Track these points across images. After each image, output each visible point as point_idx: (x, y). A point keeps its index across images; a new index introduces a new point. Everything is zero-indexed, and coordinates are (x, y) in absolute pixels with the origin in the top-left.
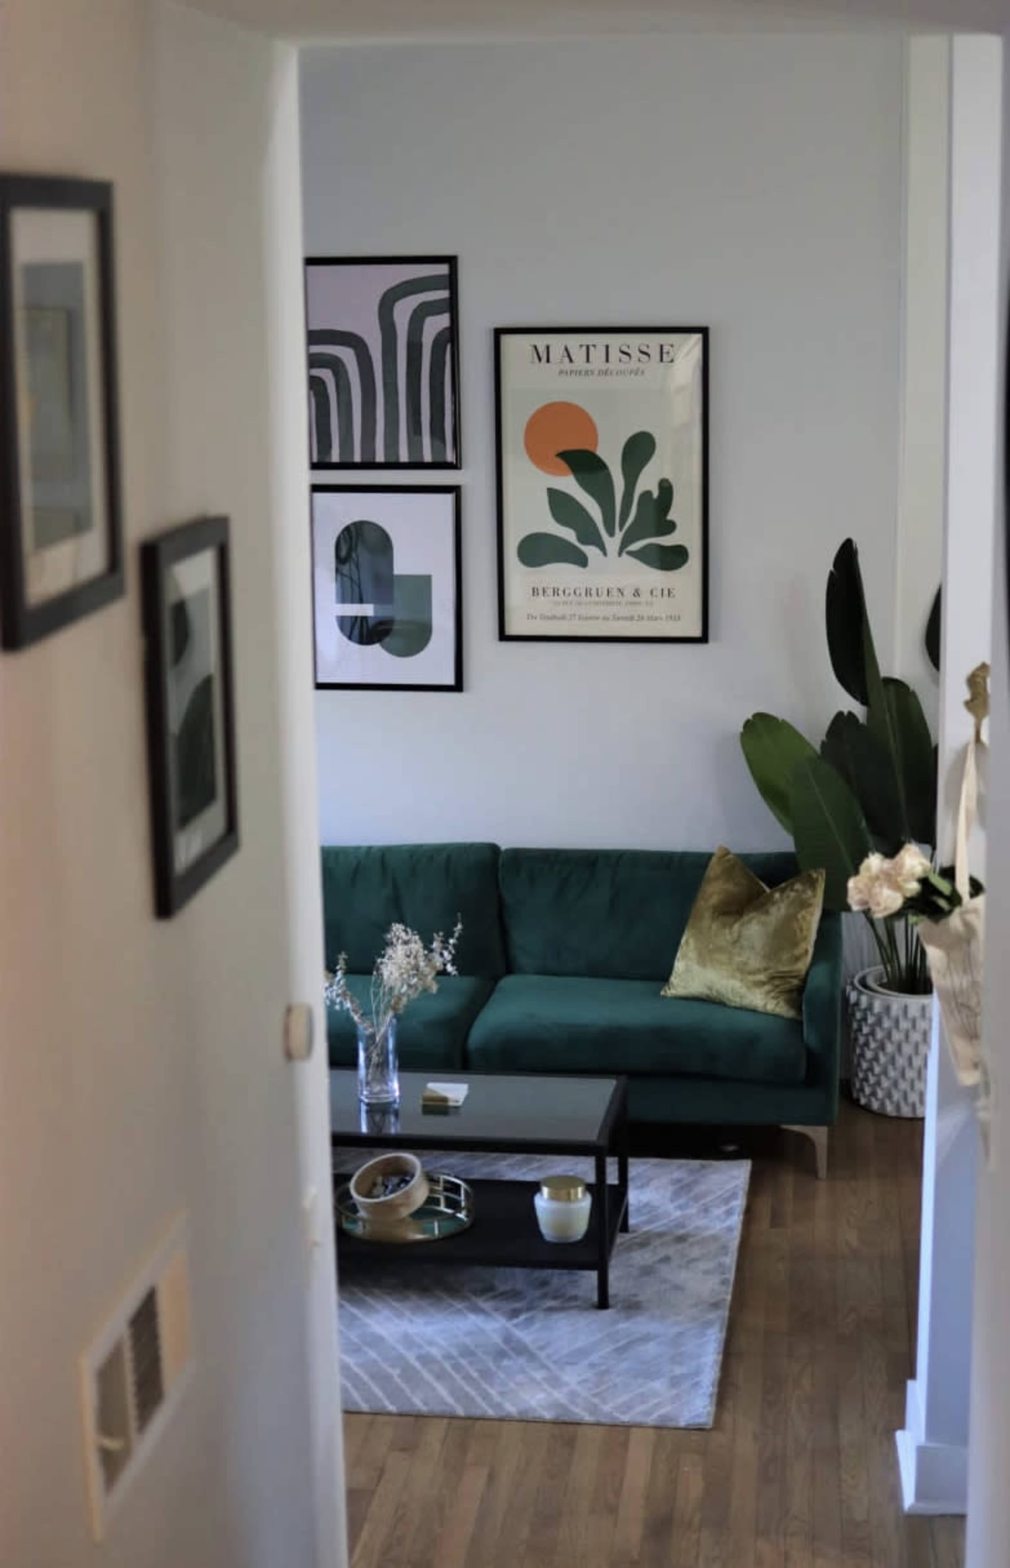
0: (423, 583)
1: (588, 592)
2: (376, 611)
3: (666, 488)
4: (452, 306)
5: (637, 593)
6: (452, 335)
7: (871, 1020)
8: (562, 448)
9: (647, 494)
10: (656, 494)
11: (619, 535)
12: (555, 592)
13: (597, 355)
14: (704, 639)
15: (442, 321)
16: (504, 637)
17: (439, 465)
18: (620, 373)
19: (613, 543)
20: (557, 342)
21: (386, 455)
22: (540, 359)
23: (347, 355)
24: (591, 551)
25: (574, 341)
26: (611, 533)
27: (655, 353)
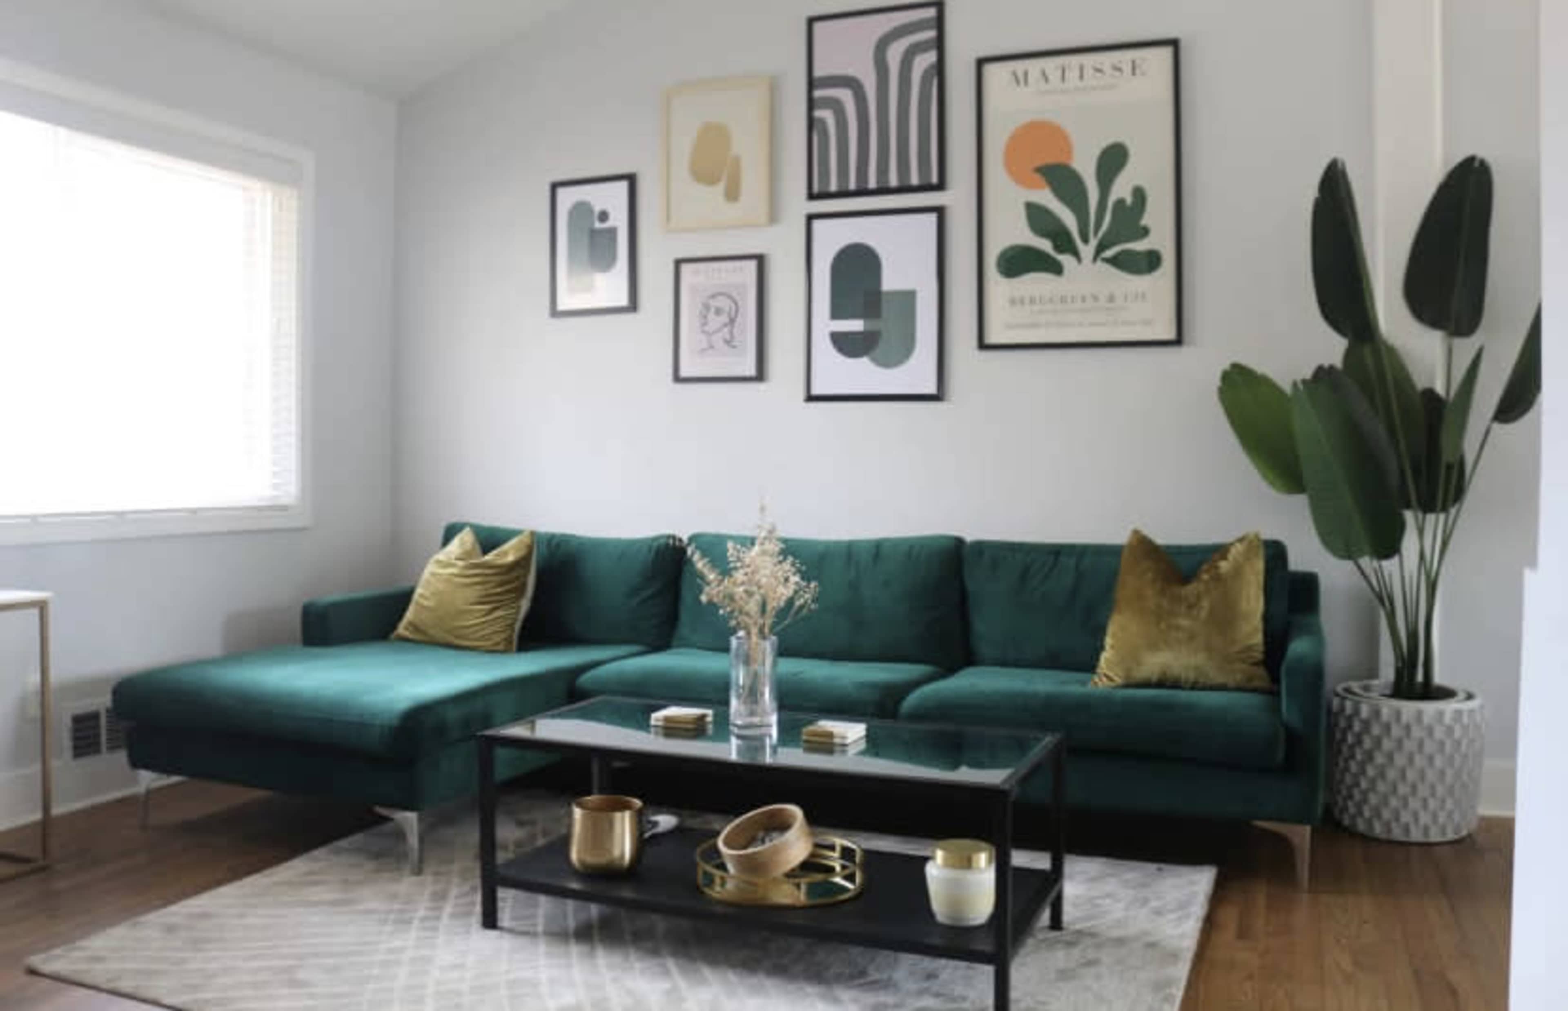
0: (908, 298)
1: (1063, 300)
2: (865, 325)
3: (1139, 195)
4: (939, 44)
5: (1111, 299)
6: (940, 69)
7: (1357, 726)
8: (1038, 163)
9: (1120, 202)
10: (1129, 200)
11: (1093, 242)
12: (1032, 301)
13: (1073, 75)
14: (1178, 341)
15: (931, 57)
16: (983, 345)
17: (925, 188)
18: (1094, 88)
19: (1087, 251)
20: (1034, 66)
21: (878, 182)
22: (1018, 81)
23: (846, 96)
24: (1066, 259)
25: (1051, 64)
26: (1085, 240)
27: (1127, 69)
